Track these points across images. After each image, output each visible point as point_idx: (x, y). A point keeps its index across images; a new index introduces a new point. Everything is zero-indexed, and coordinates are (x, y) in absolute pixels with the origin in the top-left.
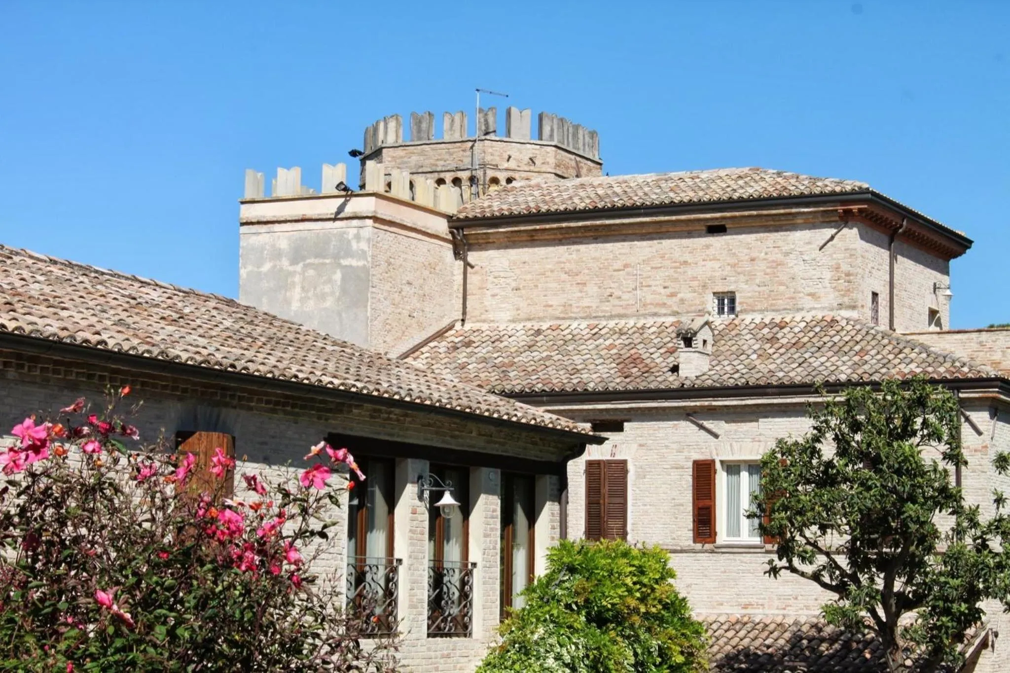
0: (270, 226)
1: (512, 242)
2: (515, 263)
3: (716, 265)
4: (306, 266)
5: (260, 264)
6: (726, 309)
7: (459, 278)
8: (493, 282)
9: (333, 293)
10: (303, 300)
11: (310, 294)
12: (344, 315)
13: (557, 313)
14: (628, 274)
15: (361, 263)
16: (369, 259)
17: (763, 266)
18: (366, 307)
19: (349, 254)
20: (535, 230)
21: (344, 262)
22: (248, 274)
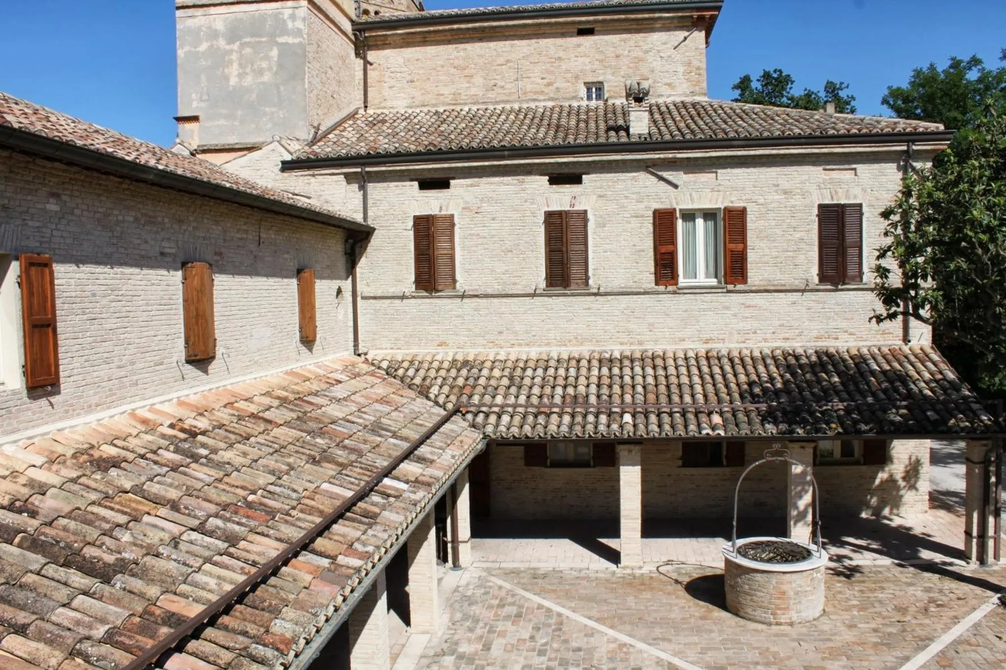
0: (205, 9)
1: (407, 42)
2: (409, 60)
3: (587, 60)
4: (243, 45)
5: (197, 42)
6: (594, 96)
7: (360, 74)
8: (390, 77)
9: (270, 69)
10: (241, 76)
11: (248, 70)
12: (282, 88)
13: (448, 100)
14: (510, 68)
15: (297, 40)
16: (305, 36)
17: (626, 61)
18: (303, 79)
19: (285, 32)
20: (429, 32)
21: (281, 40)
22: (186, 53)
